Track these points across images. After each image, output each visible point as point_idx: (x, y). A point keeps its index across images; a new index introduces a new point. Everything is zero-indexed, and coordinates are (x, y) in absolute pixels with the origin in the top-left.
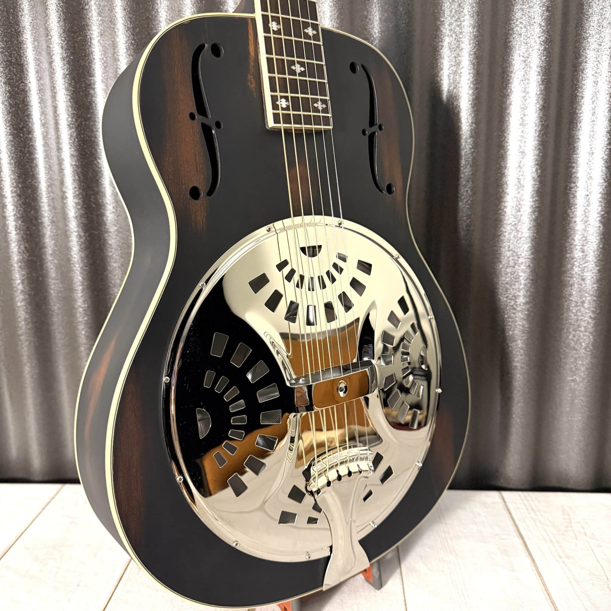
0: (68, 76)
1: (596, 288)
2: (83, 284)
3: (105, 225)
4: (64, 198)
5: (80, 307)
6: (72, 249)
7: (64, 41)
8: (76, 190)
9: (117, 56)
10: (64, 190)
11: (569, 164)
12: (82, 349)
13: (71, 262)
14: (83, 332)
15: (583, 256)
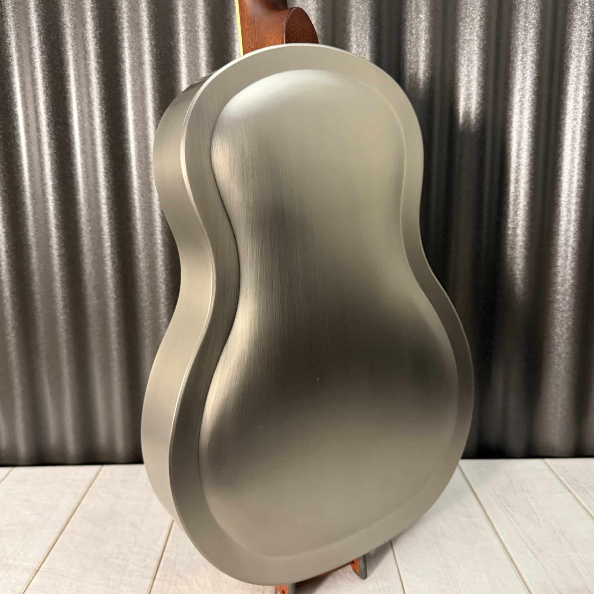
10: (101, 224)
12: (114, 353)
13: (107, 283)
14: (116, 340)
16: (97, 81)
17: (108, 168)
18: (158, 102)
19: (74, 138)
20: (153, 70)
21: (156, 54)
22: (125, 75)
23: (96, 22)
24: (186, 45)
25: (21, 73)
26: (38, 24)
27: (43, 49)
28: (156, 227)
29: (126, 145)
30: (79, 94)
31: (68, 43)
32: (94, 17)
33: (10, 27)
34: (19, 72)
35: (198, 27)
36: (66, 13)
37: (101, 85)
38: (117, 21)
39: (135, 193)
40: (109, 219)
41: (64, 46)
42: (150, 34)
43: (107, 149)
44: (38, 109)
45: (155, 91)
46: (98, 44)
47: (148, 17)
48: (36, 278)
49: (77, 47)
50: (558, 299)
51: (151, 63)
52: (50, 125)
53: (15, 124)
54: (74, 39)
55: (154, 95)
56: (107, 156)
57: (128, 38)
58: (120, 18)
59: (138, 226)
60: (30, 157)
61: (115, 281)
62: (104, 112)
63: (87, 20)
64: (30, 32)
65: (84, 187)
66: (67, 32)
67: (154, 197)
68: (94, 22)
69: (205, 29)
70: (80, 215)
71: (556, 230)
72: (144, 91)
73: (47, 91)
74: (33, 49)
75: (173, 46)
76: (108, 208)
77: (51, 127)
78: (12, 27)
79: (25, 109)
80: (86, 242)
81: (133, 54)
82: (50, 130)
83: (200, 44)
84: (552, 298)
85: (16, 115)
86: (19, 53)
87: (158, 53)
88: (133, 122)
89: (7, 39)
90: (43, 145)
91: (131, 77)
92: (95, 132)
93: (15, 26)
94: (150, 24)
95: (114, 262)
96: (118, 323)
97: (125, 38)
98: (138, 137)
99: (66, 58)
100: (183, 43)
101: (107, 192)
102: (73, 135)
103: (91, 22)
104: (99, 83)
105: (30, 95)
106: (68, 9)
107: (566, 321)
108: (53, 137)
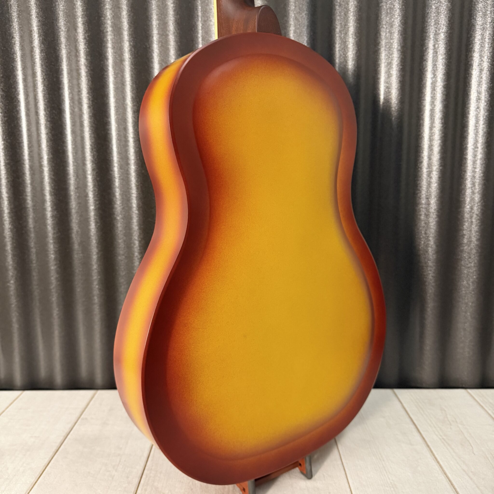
0: (93, 118)
1: (435, 258)
2: (98, 253)
3: (114, 214)
4: (86, 196)
5: (96, 269)
6: (91, 231)
7: (91, 96)
8: (96, 191)
9: (125, 106)
10: (87, 191)
11: (416, 179)
12: (96, 298)
13: (91, 239)
14: (97, 287)
15: (426, 236)
16: (85, 75)
17: (93, 145)
18: (135, 92)
19: (65, 121)
20: (132, 66)
21: (135, 53)
22: (109, 70)
23: (86, 26)
24: (158, 46)
25: (23, 67)
26: (38, 28)
27: (42, 48)
28: (132, 194)
29: (108, 127)
30: (71, 85)
31: (62, 43)
32: (84, 22)
33: (15, 30)
34: (22, 67)
35: (169, 32)
36: (61, 19)
37: (89, 77)
38: (103, 26)
39: (114, 166)
40: (93, 187)
41: (60, 46)
42: (129, 37)
43: (92, 130)
44: (37, 97)
45: (133, 83)
46: (87, 45)
47: (128, 23)
48: (32, 235)
49: (69, 47)
50: (465, 256)
51: (130, 60)
52: (46, 110)
53: (18, 109)
54: (68, 40)
55: (132, 87)
56: (93, 135)
57: (111, 40)
58: (105, 23)
59: (117, 193)
60: (30, 136)
61: (97, 238)
62: (91, 99)
63: (78, 25)
64: (32, 34)
65: (73, 160)
66: (62, 34)
67: (130, 169)
68: (84, 27)
69: (174, 33)
70: (69, 183)
71: (462, 199)
72: (124, 83)
73: (44, 82)
74: (34, 48)
75: (148, 46)
76: (92, 178)
77: (47, 111)
78: (17, 30)
79: (26, 97)
80: (74, 206)
81: (115, 53)
82: (46, 114)
83: (170, 45)
84: (460, 257)
85: (19, 101)
86: (22, 51)
87: (136, 52)
88: (114, 108)
89: (13, 40)
90: (41, 126)
91: (113, 72)
92: (83, 116)
93: (20, 29)
94: (130, 29)
95: (96, 223)
96: (99, 273)
97: (109, 40)
98: (119, 120)
99: (60, 56)
100: (157, 44)
101: (92, 165)
102: (65, 118)
103: (82, 26)
104: (87, 76)
105: (30, 84)
106: (63, 16)
107: (471, 275)
108: (49, 119)
